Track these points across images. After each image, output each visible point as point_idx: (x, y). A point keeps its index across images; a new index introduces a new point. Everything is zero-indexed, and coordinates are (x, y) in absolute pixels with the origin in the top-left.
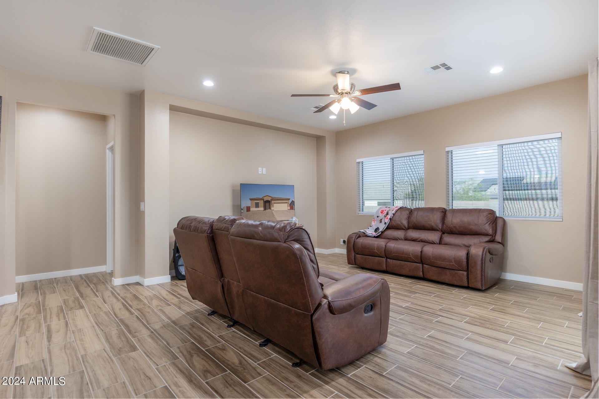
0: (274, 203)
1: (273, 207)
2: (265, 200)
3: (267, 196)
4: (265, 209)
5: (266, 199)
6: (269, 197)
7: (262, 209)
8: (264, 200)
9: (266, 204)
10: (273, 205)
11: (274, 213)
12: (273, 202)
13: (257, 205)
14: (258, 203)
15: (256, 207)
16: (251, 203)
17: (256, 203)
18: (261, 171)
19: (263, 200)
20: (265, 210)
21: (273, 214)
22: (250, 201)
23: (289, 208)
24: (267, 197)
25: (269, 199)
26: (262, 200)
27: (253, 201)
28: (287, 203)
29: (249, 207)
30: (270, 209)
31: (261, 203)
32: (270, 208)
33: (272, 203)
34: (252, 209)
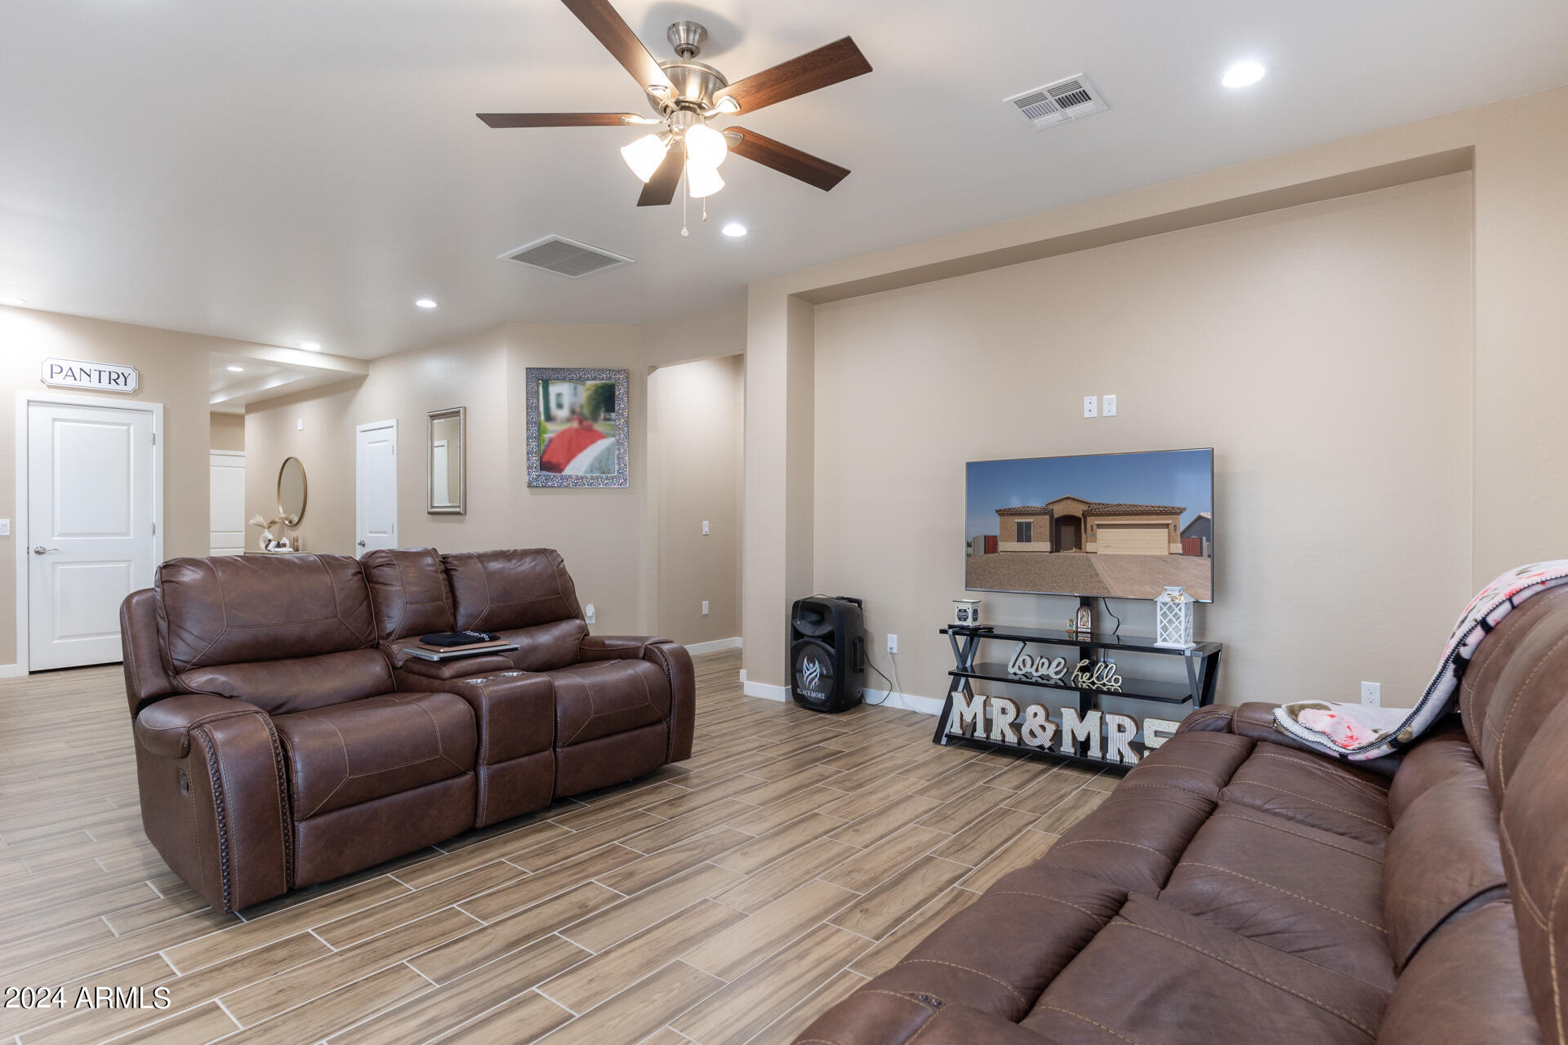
0: (1099, 526)
1: (1095, 541)
2: (1056, 517)
3: (1068, 498)
4: (1057, 547)
5: (1060, 510)
6: (1075, 504)
7: (1046, 546)
8: (1052, 516)
9: (1063, 529)
10: (1094, 535)
11: (1098, 565)
12: (1092, 521)
13: (1024, 534)
14: (1028, 525)
15: (1020, 540)
16: (1003, 527)
17: (1020, 525)
18: (1094, 407)
19: (1051, 513)
20: (1058, 550)
21: (1091, 566)
22: (997, 519)
23: (1178, 547)
24: (1069, 502)
25: (1077, 510)
26: (1044, 514)
27: (1010, 518)
28: (1167, 526)
29: (995, 538)
30: (1080, 549)
31: (1042, 525)
32: (1078, 545)
33: (1089, 525)
34: (1003, 546)
